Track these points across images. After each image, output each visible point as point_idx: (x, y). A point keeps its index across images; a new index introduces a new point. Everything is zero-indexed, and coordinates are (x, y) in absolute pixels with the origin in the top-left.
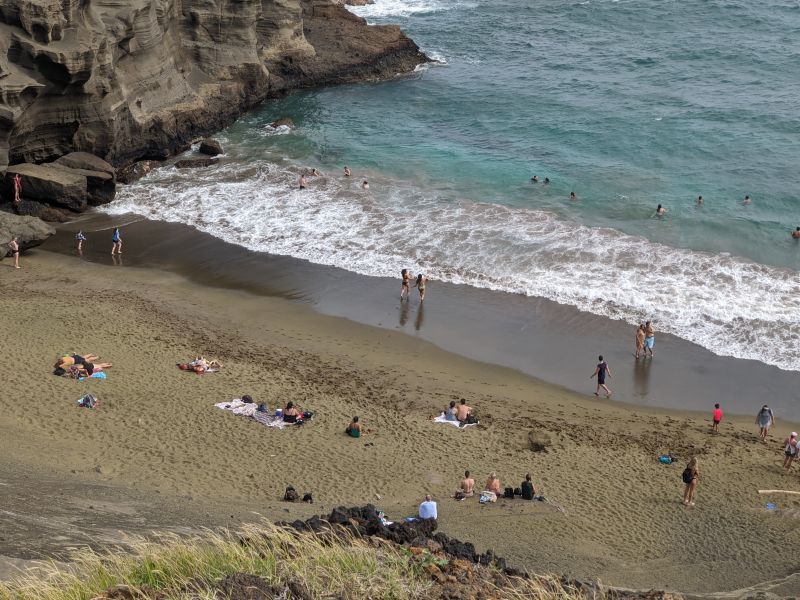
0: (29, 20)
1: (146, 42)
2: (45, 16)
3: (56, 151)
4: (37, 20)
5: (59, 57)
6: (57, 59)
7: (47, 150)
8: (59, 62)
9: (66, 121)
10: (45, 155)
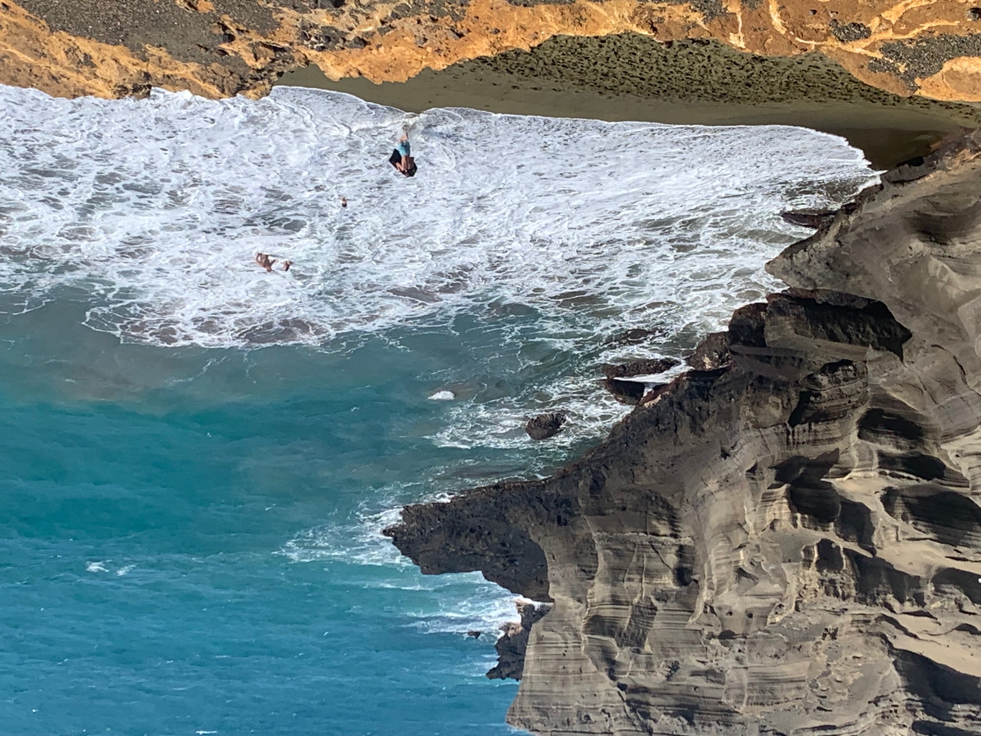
0: (845, 577)
1: (720, 544)
2: (822, 582)
3: (823, 379)
4: (833, 576)
5: (799, 522)
6: (803, 519)
7: (838, 382)
8: (799, 515)
9: (806, 426)
10: (840, 374)
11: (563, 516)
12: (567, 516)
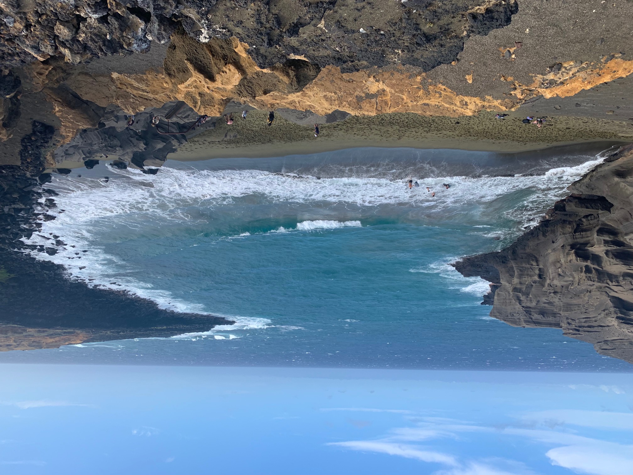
0: (594, 275)
1: (552, 267)
2: (586, 277)
3: (584, 220)
4: (590, 275)
5: (578, 260)
6: (580, 259)
7: (589, 220)
8: (578, 258)
9: (579, 233)
10: (589, 218)
11: (504, 261)
12: (505, 261)
